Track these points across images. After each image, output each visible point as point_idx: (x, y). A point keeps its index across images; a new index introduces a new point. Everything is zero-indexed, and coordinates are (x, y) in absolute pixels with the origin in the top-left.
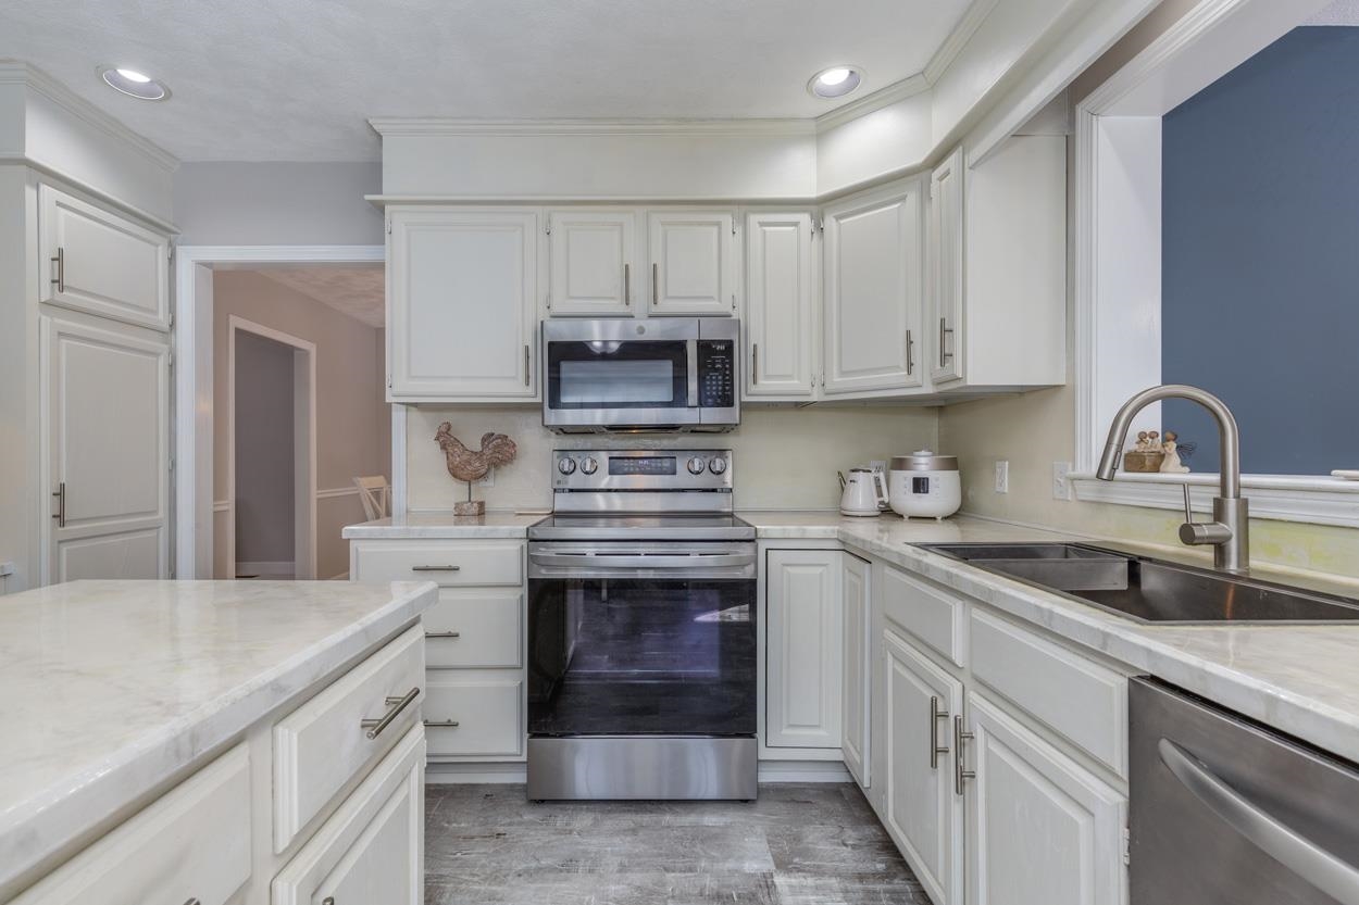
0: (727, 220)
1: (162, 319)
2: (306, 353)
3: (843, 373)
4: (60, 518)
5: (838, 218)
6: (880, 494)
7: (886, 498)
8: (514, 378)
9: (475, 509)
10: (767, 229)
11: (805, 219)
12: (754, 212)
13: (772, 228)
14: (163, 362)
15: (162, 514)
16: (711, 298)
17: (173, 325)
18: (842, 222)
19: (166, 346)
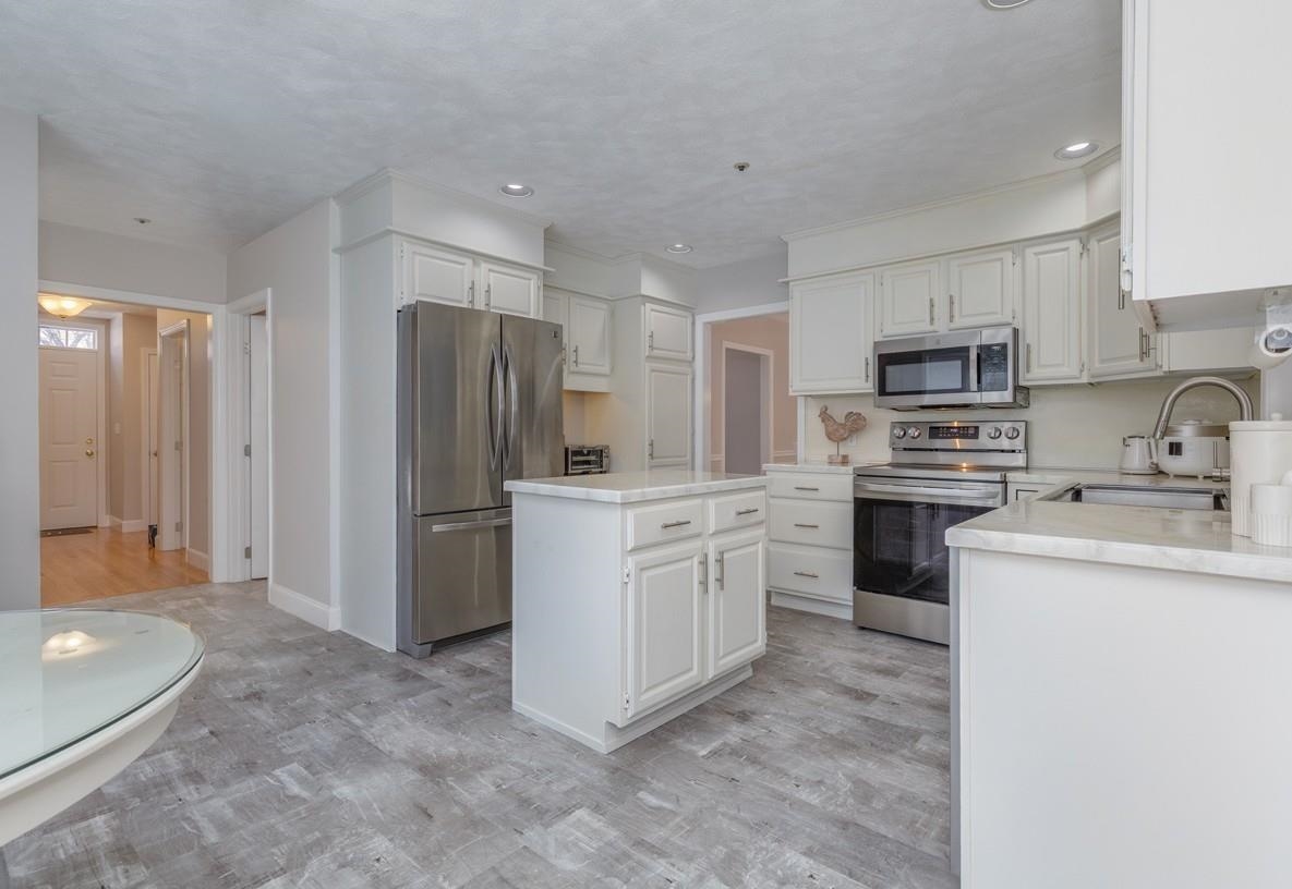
0: (1008, 256)
1: (689, 355)
2: (767, 357)
3: (1102, 361)
4: (651, 455)
5: (1099, 241)
6: (1151, 457)
7: (1155, 461)
8: (859, 378)
9: (840, 459)
10: (1041, 257)
11: (1074, 245)
12: (1029, 246)
13: (1046, 256)
14: (689, 378)
15: (689, 457)
16: (996, 313)
17: (694, 358)
18: (1102, 243)
19: (690, 370)
